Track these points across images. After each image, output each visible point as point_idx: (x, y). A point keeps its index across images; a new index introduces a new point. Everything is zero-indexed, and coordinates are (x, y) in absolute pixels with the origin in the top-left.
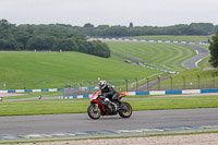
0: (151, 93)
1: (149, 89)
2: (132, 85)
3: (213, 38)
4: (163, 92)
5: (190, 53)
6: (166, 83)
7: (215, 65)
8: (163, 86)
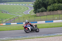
0: (12, 24)
1: (11, 22)
2: (4, 21)
3: (35, 3)
4: (16, 23)
5: (26, 8)
6: (17, 20)
7: (35, 13)
8: (16, 21)
